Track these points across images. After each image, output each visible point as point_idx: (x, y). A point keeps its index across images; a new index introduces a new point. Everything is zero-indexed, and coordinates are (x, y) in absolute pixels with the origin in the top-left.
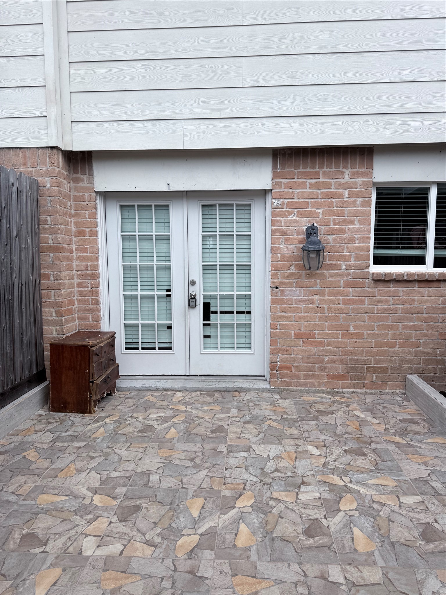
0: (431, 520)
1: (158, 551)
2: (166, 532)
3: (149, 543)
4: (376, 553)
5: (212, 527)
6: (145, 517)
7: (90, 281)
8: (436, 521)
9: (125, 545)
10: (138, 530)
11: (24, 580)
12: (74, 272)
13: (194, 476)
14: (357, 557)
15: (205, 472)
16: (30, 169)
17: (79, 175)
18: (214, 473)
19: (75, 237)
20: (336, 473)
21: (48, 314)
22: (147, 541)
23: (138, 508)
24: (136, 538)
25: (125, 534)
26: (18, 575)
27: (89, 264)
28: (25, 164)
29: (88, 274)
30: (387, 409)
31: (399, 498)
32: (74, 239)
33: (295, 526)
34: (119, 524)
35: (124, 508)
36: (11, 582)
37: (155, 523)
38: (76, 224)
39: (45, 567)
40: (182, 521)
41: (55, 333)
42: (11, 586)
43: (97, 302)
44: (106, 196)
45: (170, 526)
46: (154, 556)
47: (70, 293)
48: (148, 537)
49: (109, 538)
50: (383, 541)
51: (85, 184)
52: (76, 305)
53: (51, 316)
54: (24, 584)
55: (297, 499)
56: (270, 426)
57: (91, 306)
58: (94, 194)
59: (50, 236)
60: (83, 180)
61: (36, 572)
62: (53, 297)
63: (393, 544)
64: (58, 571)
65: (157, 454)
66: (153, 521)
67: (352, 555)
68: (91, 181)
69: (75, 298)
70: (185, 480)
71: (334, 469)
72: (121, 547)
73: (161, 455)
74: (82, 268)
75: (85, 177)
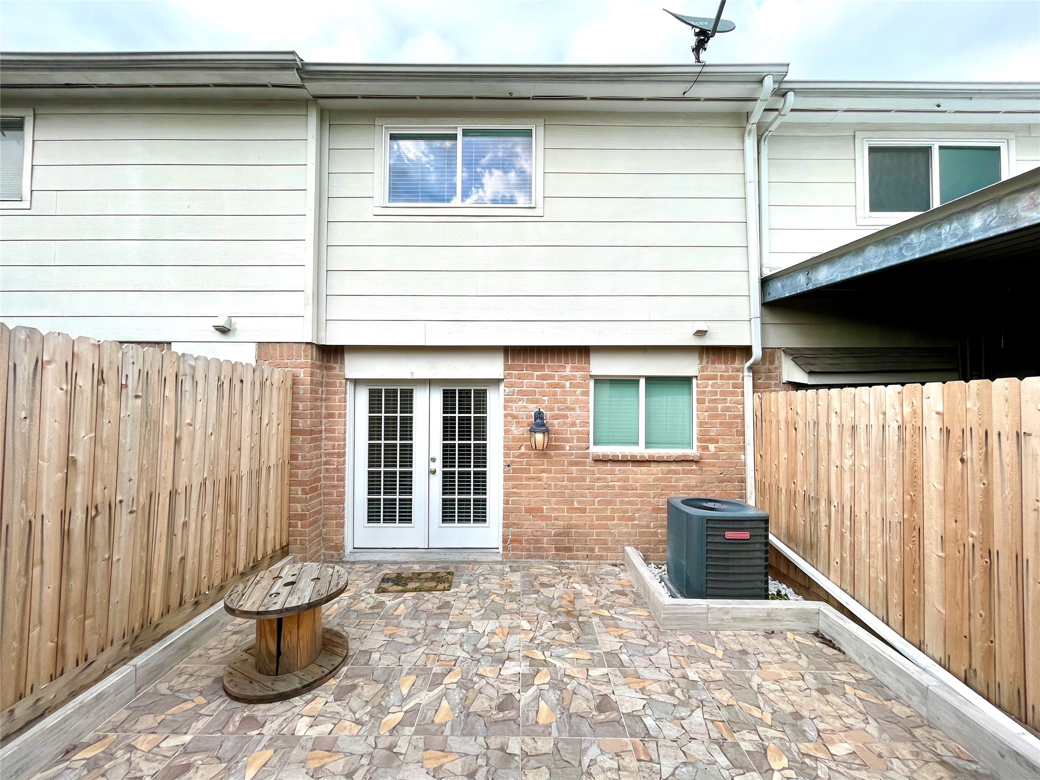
0: (609, 692)
1: (364, 729)
2: (375, 710)
3: (358, 722)
4: (554, 725)
5: (417, 704)
6: (359, 696)
7: (336, 459)
8: (613, 693)
9: (335, 725)
10: (350, 709)
11: (238, 762)
12: (322, 451)
13: (412, 654)
14: (536, 728)
15: (421, 650)
16: (286, 361)
17: (332, 364)
18: (431, 650)
19: (325, 418)
20: (540, 648)
21: (294, 492)
22: (356, 719)
23: (354, 687)
24: (346, 717)
25: (338, 713)
26: (232, 758)
27: (336, 443)
28: (281, 356)
29: (335, 453)
30: (603, 581)
31: (588, 671)
32: (324, 420)
33: (491, 701)
34: (334, 704)
35: (341, 687)
36: (224, 765)
37: (367, 702)
38: (326, 407)
39: (258, 748)
40: (393, 698)
41: (299, 510)
42: (225, 768)
43: (342, 479)
44: (356, 382)
45: (380, 704)
46: (360, 734)
47: (317, 471)
48: (357, 716)
49: (321, 718)
50: (563, 713)
51: (337, 372)
52: (323, 482)
53: (297, 494)
54: (237, 766)
55: (499, 674)
56: (493, 601)
57: (336, 483)
58: (344, 381)
59: (301, 421)
60: (335, 368)
61: (249, 754)
62: (300, 476)
63: (570, 716)
64: (270, 752)
65: (382, 632)
66: (365, 699)
67: (532, 727)
68: (342, 369)
69: (322, 475)
70: (403, 657)
71: (539, 644)
72: (331, 726)
73: (386, 632)
74: (330, 447)
75: (337, 366)
